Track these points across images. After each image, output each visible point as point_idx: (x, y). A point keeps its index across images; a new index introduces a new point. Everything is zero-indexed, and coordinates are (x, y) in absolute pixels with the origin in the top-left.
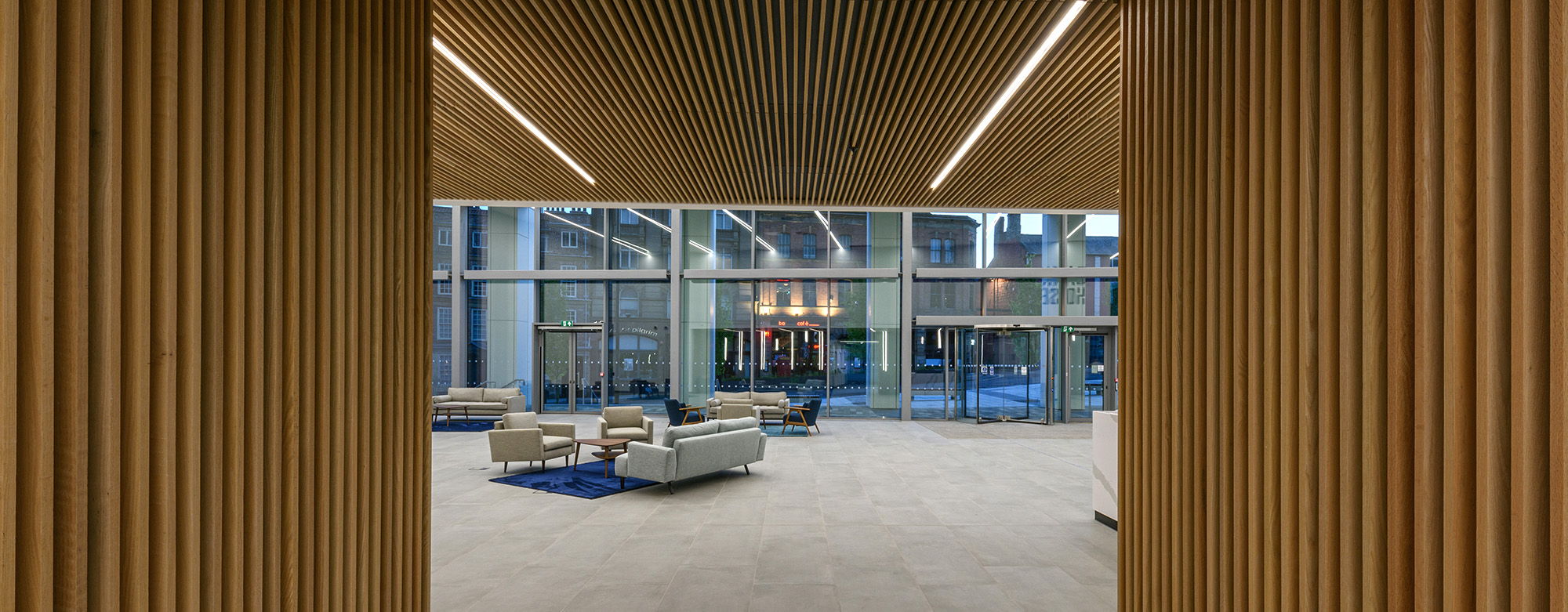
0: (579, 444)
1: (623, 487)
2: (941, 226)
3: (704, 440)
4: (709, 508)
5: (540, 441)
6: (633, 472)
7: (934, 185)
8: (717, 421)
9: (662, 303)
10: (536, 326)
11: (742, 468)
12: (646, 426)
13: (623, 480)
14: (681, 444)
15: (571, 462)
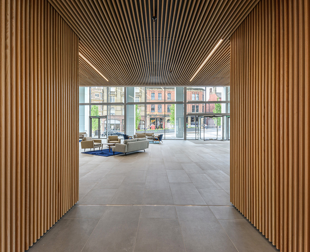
0: (103, 144)
1: (114, 154)
2: (195, 90)
3: (134, 143)
4: (136, 158)
5: (93, 144)
6: (117, 151)
7: (191, 80)
8: (137, 138)
9: (121, 111)
10: (90, 117)
11: (143, 151)
12: (119, 140)
13: (114, 152)
14: (128, 144)
15: (101, 149)
